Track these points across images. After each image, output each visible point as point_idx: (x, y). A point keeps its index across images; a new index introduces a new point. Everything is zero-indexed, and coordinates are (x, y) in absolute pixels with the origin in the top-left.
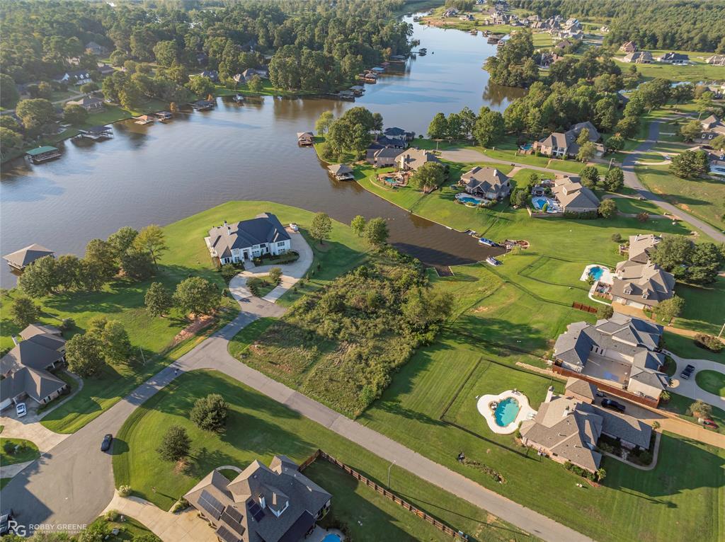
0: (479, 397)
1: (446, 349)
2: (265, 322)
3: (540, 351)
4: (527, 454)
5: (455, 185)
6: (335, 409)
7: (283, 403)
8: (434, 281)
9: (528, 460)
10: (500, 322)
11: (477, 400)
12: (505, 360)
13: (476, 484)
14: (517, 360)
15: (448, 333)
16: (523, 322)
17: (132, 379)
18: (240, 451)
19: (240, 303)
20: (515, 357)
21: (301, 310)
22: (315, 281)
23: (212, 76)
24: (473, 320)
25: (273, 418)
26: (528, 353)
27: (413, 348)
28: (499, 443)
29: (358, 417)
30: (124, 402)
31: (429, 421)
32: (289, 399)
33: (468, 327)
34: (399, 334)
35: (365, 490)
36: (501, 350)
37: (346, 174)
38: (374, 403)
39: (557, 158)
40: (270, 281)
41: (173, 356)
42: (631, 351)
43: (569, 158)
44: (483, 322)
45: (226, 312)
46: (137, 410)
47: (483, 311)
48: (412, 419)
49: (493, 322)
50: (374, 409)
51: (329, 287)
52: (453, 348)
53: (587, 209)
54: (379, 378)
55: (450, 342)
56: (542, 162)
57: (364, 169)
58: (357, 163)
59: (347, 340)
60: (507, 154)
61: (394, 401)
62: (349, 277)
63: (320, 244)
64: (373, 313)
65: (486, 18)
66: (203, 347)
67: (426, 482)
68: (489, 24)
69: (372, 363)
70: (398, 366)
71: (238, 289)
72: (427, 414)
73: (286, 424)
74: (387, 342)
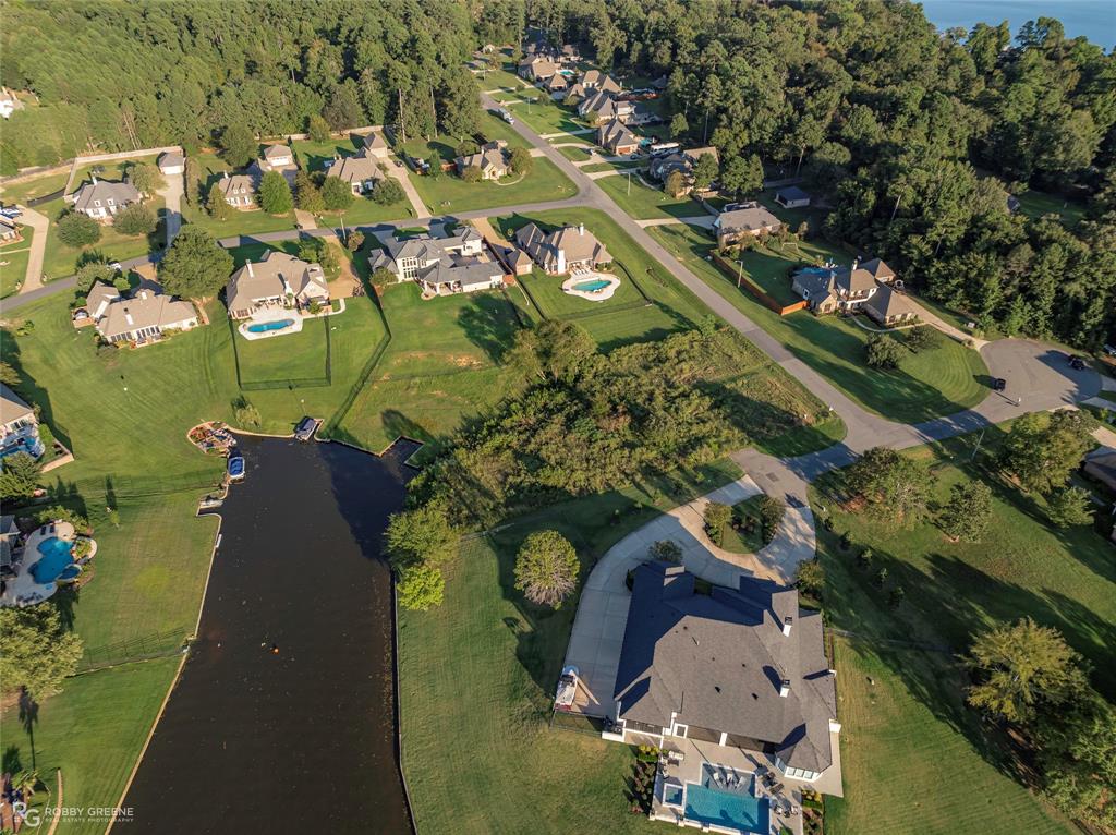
0: (598, 301)
2: (777, 448)
11: (603, 301)
19: (805, 500)
31: (662, 306)
32: (789, 358)
44: (491, 348)
48: (678, 313)
72: (659, 311)
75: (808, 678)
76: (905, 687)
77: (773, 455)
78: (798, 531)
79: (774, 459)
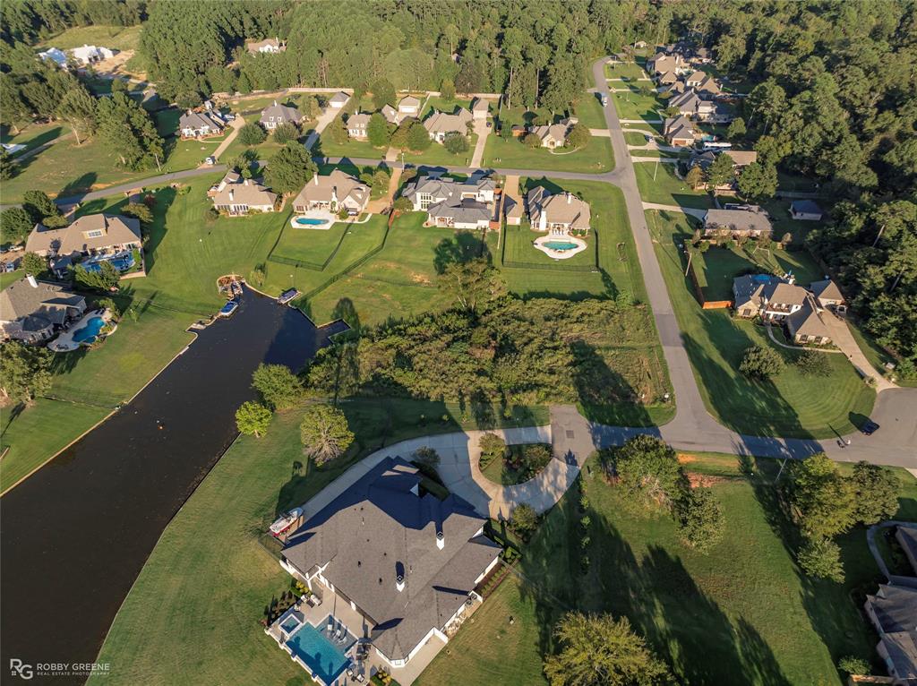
0: (556, 259)
2: (594, 412)
10: (439, 264)
11: (559, 259)
16: (431, 251)
19: (581, 461)
26: (482, 242)
31: (605, 275)
32: (676, 346)
72: (599, 278)
73: (701, 338)
75: (437, 588)
76: (537, 638)
77: (587, 416)
78: (554, 483)
79: (585, 421)
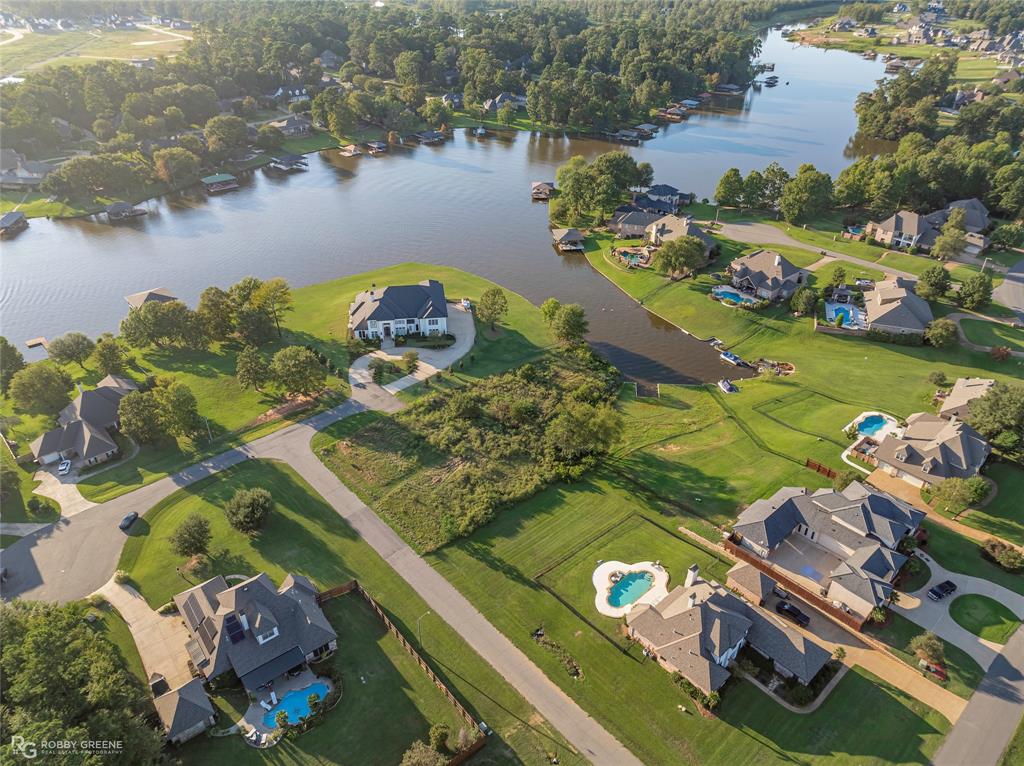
0: (602, 562)
1: (593, 491)
2: (371, 416)
3: (721, 518)
4: (629, 649)
5: (720, 274)
6: (403, 538)
7: (345, 517)
8: (626, 401)
9: (625, 657)
10: (686, 469)
11: (598, 565)
12: (667, 522)
13: (539, 672)
14: (681, 524)
15: (606, 472)
16: (720, 475)
17: (190, 455)
18: (265, 562)
19: (353, 389)
20: (682, 519)
21: (422, 409)
22: (460, 375)
23: (456, 101)
24: (649, 461)
25: (325, 533)
26: (702, 517)
27: (545, 481)
28: (597, 626)
29: (428, 554)
30: (169, 479)
31: (520, 578)
32: (354, 514)
33: (637, 468)
34: (535, 461)
35: (391, 644)
36: (667, 506)
37: (574, 243)
38: (457, 540)
39: (899, 250)
40: (403, 367)
41: (246, 438)
42: (855, 542)
43: (918, 251)
44: (663, 464)
45: (331, 397)
46: (178, 491)
47: (672, 451)
48: (497, 570)
49: (677, 467)
50: (453, 549)
51: (474, 385)
52: (601, 492)
53: (907, 330)
54: (477, 511)
55: (603, 484)
56: (873, 254)
57: (602, 238)
58: (597, 229)
59: (461, 456)
60: (821, 236)
61: (485, 543)
62: (508, 377)
63: (490, 330)
64: (513, 427)
65: (899, 33)
66: (284, 434)
67: (475, 653)
68: (899, 44)
69: (479, 490)
70: (511, 501)
71: (360, 371)
72: (521, 568)
73: (335, 543)
74: (514, 467)
75: (363, 303)
